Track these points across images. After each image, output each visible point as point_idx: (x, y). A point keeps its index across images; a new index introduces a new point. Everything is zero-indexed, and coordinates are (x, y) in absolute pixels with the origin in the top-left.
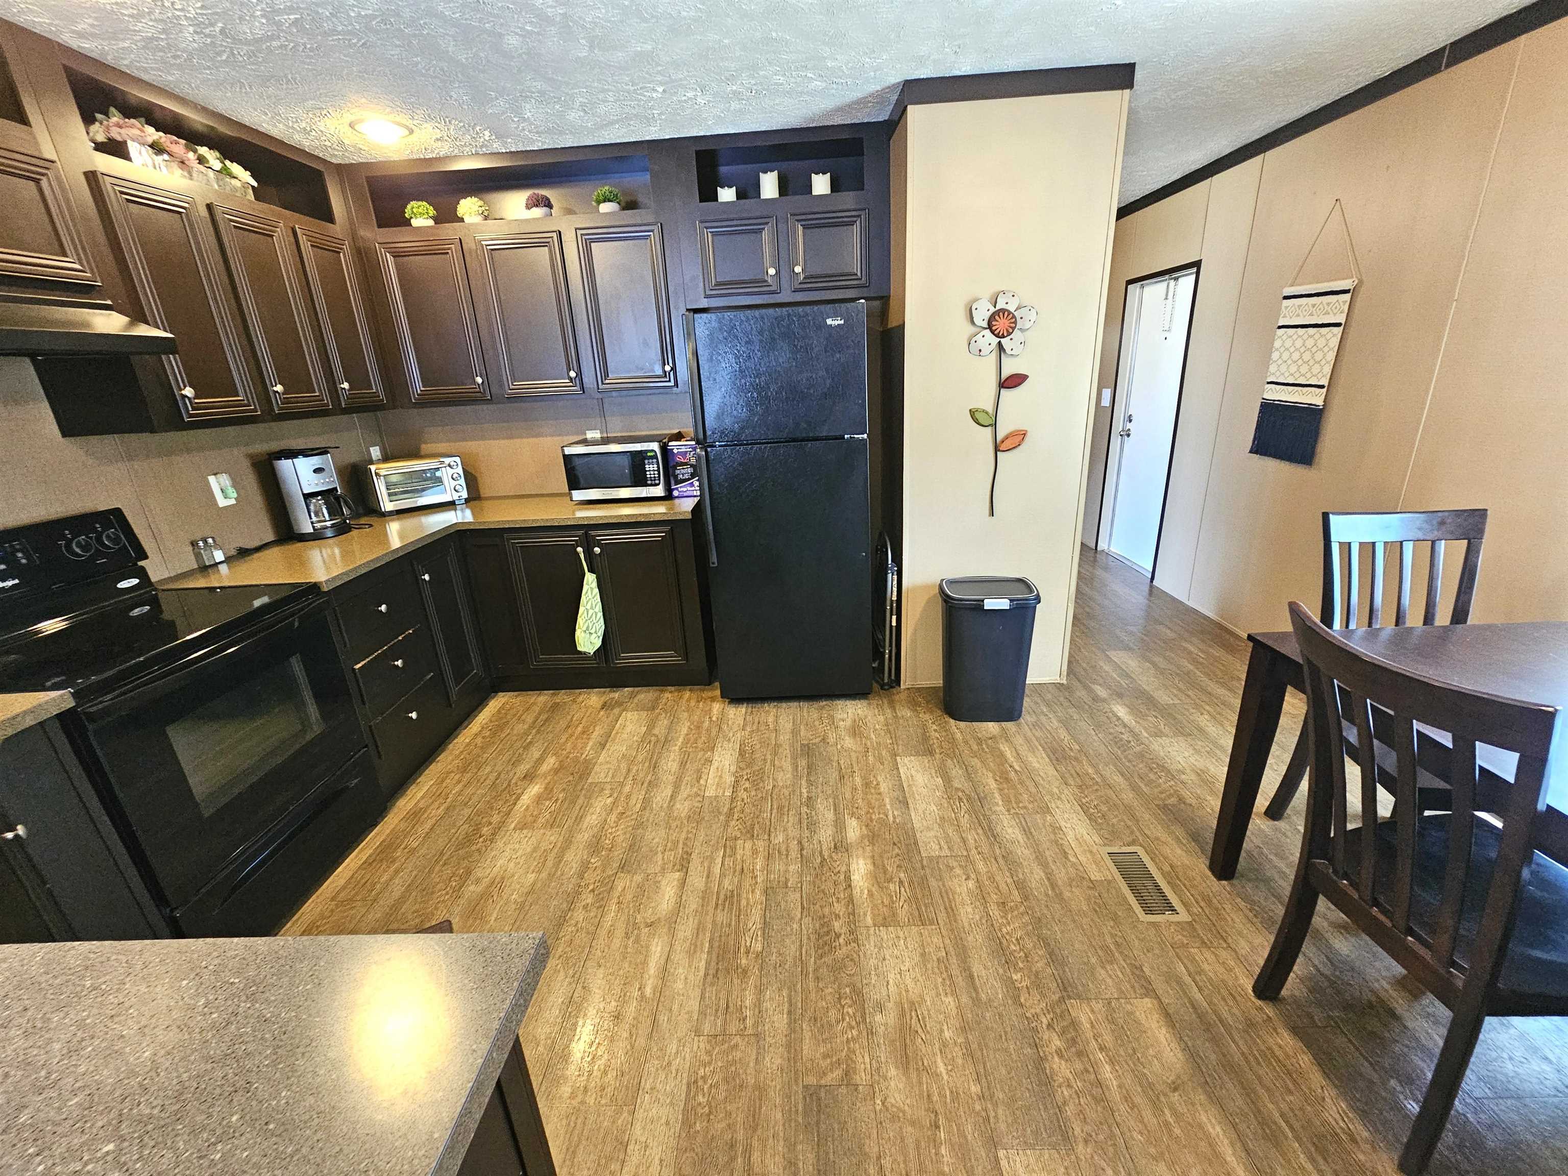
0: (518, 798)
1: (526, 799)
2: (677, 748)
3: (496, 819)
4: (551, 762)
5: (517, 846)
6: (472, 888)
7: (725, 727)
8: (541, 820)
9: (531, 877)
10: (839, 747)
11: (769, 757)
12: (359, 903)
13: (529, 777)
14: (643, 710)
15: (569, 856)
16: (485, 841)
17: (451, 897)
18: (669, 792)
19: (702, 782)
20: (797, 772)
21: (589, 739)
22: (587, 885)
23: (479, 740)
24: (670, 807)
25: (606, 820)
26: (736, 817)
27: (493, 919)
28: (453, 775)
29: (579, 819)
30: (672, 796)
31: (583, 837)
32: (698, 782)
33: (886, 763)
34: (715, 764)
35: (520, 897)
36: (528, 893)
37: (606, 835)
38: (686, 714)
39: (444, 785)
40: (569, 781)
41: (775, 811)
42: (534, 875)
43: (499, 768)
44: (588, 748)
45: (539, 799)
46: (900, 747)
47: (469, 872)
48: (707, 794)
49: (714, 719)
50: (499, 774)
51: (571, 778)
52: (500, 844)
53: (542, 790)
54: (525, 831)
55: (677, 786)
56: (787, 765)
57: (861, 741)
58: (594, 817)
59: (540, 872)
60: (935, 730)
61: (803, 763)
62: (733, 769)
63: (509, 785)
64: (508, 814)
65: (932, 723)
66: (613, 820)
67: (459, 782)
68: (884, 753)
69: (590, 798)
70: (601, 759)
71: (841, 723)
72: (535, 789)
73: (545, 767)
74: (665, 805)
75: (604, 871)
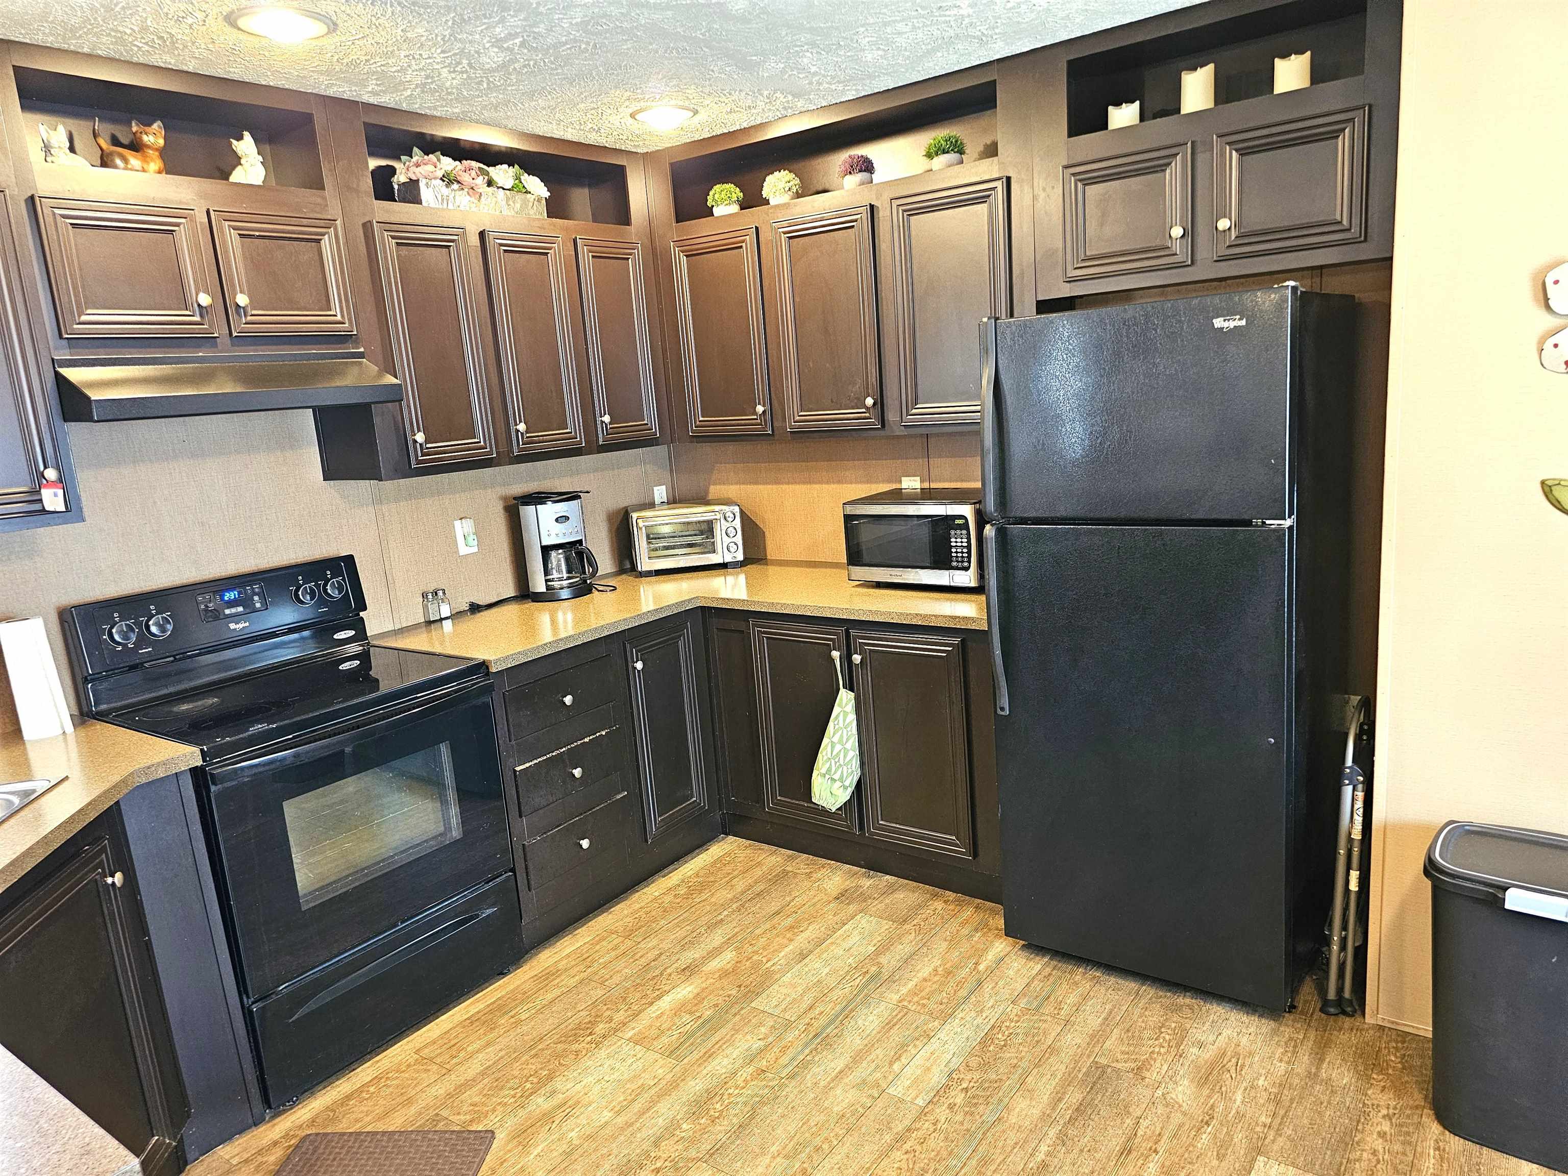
0: (659, 997)
1: (666, 1003)
2: (896, 997)
3: (620, 1016)
4: (727, 957)
5: (618, 1065)
6: (540, 1100)
7: (987, 987)
8: (665, 1040)
9: (607, 1115)
10: (1159, 1092)
11: (1024, 1064)
12: (435, 1067)
13: (689, 971)
14: (889, 918)
15: (663, 1107)
16: (590, 1043)
17: (516, 1102)
18: (840, 1064)
19: (896, 1067)
20: (1053, 1109)
21: (791, 940)
22: (657, 1158)
23: (668, 899)
24: (828, 1088)
25: (735, 1073)
26: (907, 1146)
27: (535, 1153)
28: (614, 936)
29: (709, 1056)
30: (841, 1072)
31: (695, 1086)
32: (891, 1064)
33: (1230, 1158)
34: (934, 1044)
35: (579, 1137)
36: (590, 1137)
37: (723, 1095)
38: (945, 945)
39: (598, 947)
40: (729, 996)
41: (974, 1162)
42: (610, 1114)
43: (665, 946)
44: (783, 954)
45: (680, 1009)
46: (1281, 1141)
47: (550, 1078)
48: (891, 1091)
49: (981, 967)
50: (661, 954)
51: (734, 992)
52: (603, 1053)
53: (691, 996)
54: (638, 1047)
55: (857, 1058)
56: (1045, 1088)
57: (1209, 1097)
58: (725, 1062)
59: (618, 1113)
60: (1382, 1135)
61: (1074, 1097)
62: (955, 1062)
63: (661, 974)
64: (636, 1015)
65: (1387, 1117)
66: (745, 1075)
67: (615, 949)
68: (1238, 1137)
69: (737, 1031)
70: (787, 978)
71: (1194, 1050)
72: (685, 991)
73: (715, 964)
74: (822, 1083)
75: (686, 1149)
